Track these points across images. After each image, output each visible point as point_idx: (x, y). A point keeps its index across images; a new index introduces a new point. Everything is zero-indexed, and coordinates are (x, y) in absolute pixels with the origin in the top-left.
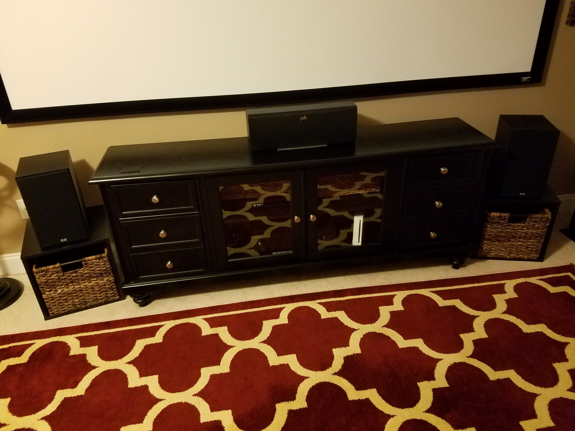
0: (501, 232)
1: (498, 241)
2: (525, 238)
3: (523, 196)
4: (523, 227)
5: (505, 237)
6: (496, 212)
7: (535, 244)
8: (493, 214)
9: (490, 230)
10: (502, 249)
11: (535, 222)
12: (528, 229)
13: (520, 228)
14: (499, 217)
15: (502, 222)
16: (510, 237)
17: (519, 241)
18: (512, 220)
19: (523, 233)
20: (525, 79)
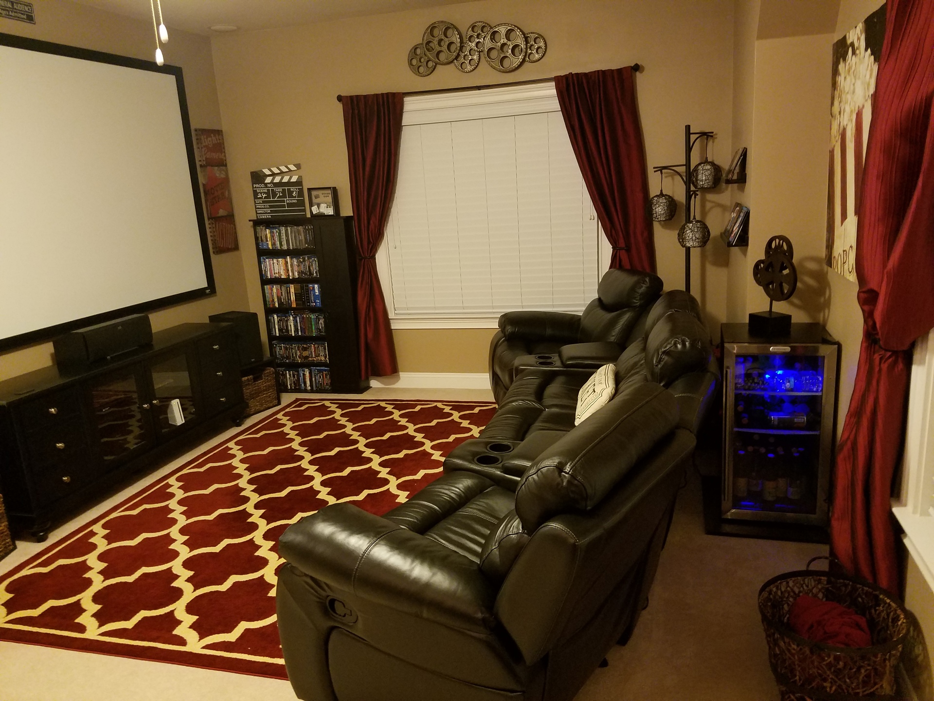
0: (253, 391)
1: (253, 398)
2: (266, 390)
3: (254, 361)
4: (263, 382)
5: (256, 393)
6: (244, 377)
7: (272, 393)
8: (243, 379)
9: (247, 391)
10: (257, 404)
11: (267, 376)
12: (266, 383)
13: (262, 383)
14: (248, 379)
15: (250, 383)
16: (258, 393)
17: (264, 394)
18: (256, 379)
19: (264, 387)
20: (208, 291)
